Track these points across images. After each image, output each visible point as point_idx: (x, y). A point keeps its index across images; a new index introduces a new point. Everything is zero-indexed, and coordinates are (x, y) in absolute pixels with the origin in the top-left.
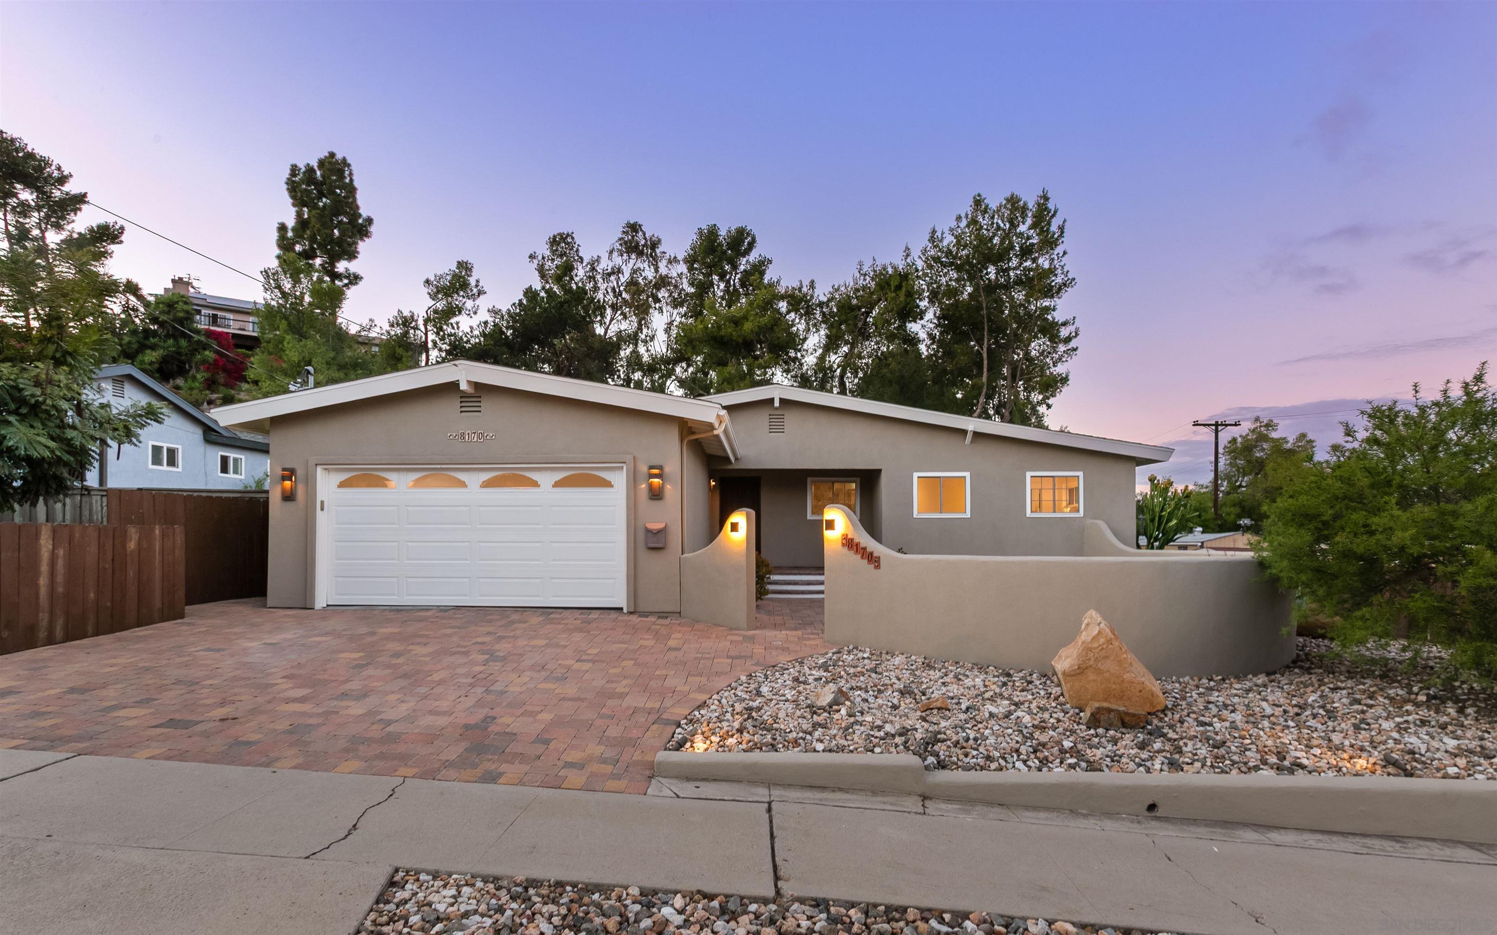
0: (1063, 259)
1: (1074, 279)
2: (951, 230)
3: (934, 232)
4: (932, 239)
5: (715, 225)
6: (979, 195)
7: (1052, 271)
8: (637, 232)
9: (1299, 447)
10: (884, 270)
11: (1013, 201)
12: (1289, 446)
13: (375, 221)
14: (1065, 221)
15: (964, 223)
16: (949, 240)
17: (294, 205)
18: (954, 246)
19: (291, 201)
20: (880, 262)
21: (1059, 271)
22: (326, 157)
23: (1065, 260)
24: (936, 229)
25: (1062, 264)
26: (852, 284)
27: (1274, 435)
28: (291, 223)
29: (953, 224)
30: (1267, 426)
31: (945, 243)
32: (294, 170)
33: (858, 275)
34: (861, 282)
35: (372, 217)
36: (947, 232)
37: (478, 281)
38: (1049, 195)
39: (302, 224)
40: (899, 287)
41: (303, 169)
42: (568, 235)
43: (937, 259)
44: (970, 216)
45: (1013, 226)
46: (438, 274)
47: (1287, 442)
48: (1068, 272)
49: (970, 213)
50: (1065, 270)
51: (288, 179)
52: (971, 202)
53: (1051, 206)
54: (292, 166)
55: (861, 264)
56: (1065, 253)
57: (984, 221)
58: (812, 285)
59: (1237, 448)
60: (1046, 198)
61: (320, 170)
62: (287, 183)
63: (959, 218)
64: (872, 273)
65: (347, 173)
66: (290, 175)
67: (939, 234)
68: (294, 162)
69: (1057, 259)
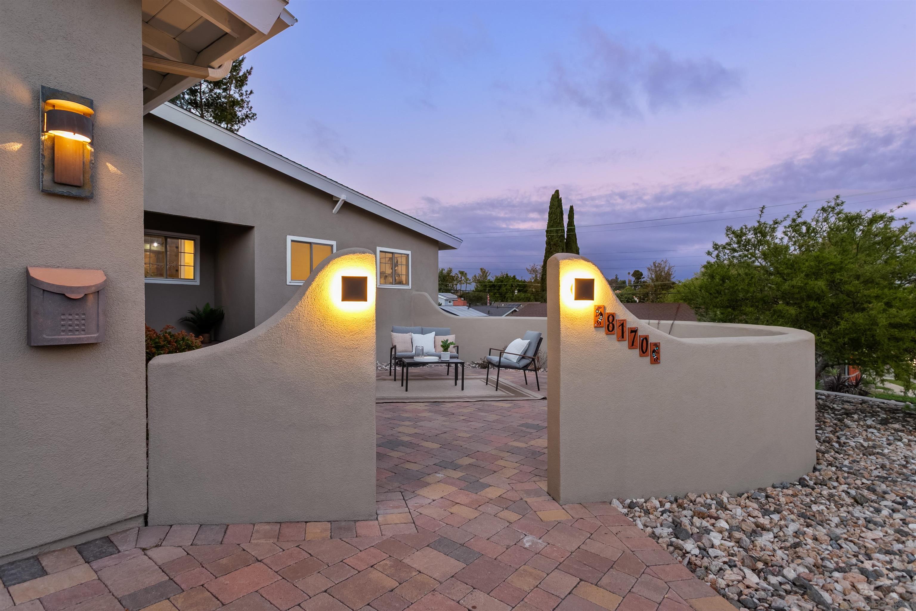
21: (245, 105)
23: (251, 97)
25: (248, 100)
50: (250, 106)
56: (251, 92)
69: (245, 94)
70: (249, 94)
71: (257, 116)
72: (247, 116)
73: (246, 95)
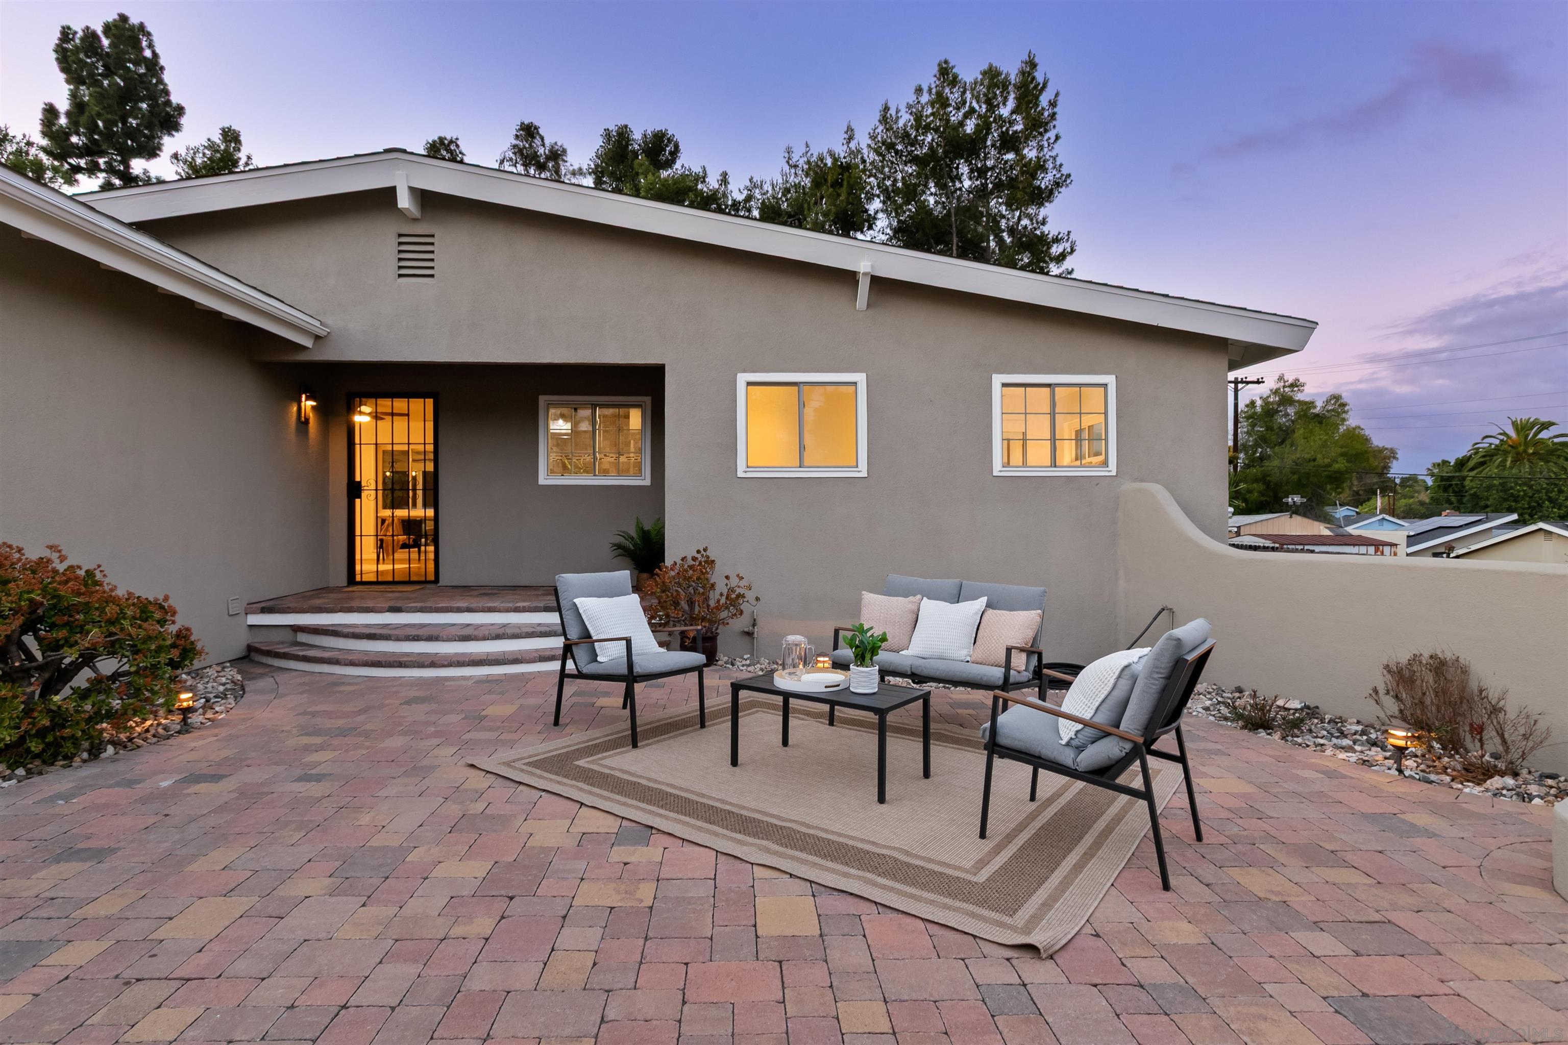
0: (1056, 146)
1: (1069, 176)
2: (909, 107)
3: (886, 109)
4: (884, 120)
5: (626, 126)
6: (946, 62)
7: (1040, 166)
8: (533, 137)
9: (1328, 411)
10: (822, 161)
11: (992, 76)
12: (1317, 411)
13: (187, 111)
14: (1057, 95)
15: (925, 98)
16: (905, 119)
17: (68, 82)
18: (912, 127)
19: (63, 76)
20: (815, 152)
21: (1050, 165)
22: (115, 20)
23: (1058, 148)
24: (889, 105)
25: (1053, 154)
26: (780, 181)
27: (1299, 397)
28: (63, 105)
29: (912, 99)
30: (1292, 386)
31: (901, 123)
32: (66, 34)
33: (786, 168)
34: (792, 179)
35: (183, 105)
36: (903, 109)
37: (249, 158)
38: (1037, 60)
39: (78, 107)
40: (837, 184)
41: (80, 34)
42: (451, 142)
43: (891, 146)
44: (934, 91)
45: (992, 107)
46: (192, 146)
47: (1315, 407)
48: (1061, 165)
49: (933, 86)
50: (1058, 163)
51: (57, 45)
52: (935, 70)
53: (1039, 77)
54: (63, 28)
55: (789, 151)
56: (1057, 138)
57: (954, 96)
58: (724, 179)
59: (1255, 413)
60: (1033, 65)
61: (107, 37)
62: (56, 51)
63: (919, 90)
64: (806, 167)
65: (144, 44)
66: (60, 39)
67: (892, 112)
68: (65, 24)
69: (1047, 146)
70: (1053, 143)
71: (1071, 178)
72: (1057, 184)
73: (1049, 145)
